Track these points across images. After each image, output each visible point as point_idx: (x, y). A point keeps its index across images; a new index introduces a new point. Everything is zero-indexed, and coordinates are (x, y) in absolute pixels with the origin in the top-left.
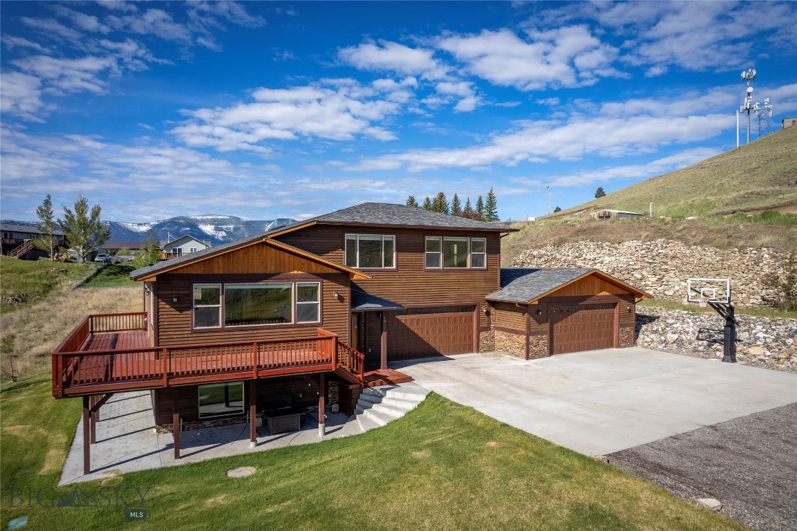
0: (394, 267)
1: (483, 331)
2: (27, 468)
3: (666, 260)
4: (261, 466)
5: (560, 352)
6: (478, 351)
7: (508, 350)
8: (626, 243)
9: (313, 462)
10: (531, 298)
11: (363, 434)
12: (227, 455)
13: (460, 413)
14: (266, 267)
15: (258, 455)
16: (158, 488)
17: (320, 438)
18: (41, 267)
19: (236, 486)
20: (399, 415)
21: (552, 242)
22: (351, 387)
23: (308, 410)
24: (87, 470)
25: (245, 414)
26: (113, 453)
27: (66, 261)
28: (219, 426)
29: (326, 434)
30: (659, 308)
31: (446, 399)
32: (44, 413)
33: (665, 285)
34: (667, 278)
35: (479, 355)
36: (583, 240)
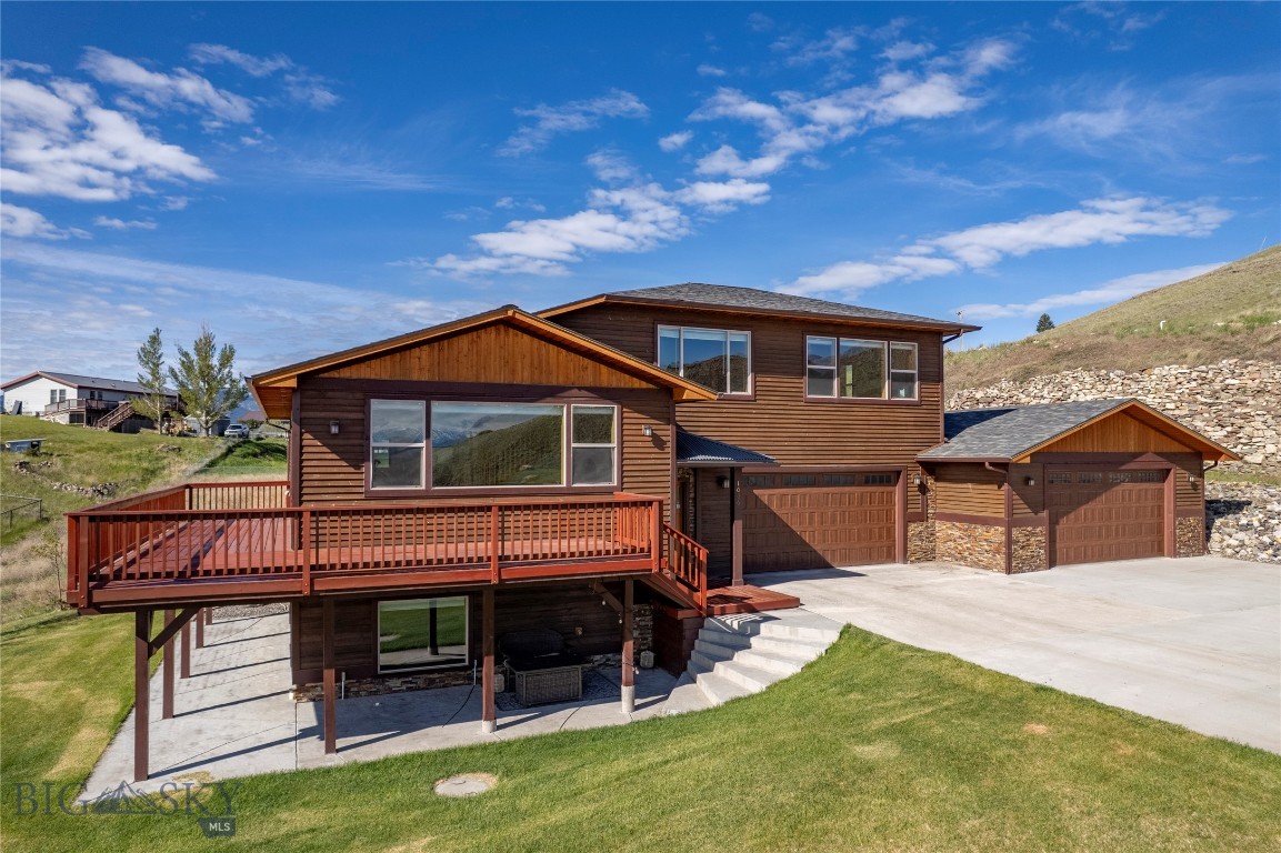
0: (749, 392)
1: (914, 522)
2: (26, 764)
3: (1244, 398)
4: (508, 773)
5: (1069, 561)
6: (905, 560)
7: (965, 559)
8: (1157, 371)
9: (623, 765)
10: (1015, 452)
11: (716, 709)
12: (434, 748)
13: (929, 666)
14: (513, 372)
15: (501, 748)
16: (284, 815)
17: (623, 716)
18: (142, 443)
19: (455, 816)
20: (789, 670)
21: (1009, 375)
22: (681, 615)
23: (592, 661)
24: (141, 771)
25: (471, 667)
26: (203, 737)
27: (181, 434)
28: (419, 689)
29: (637, 708)
30: (1245, 483)
31: (882, 638)
32: (93, 661)
33: (1245, 444)
34: (1248, 430)
35: (908, 566)
36: (1069, 368)
